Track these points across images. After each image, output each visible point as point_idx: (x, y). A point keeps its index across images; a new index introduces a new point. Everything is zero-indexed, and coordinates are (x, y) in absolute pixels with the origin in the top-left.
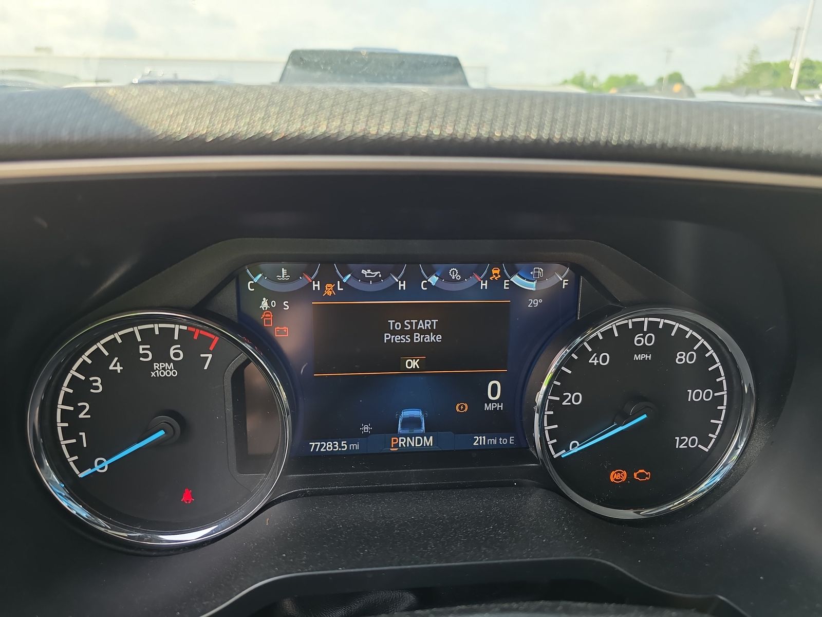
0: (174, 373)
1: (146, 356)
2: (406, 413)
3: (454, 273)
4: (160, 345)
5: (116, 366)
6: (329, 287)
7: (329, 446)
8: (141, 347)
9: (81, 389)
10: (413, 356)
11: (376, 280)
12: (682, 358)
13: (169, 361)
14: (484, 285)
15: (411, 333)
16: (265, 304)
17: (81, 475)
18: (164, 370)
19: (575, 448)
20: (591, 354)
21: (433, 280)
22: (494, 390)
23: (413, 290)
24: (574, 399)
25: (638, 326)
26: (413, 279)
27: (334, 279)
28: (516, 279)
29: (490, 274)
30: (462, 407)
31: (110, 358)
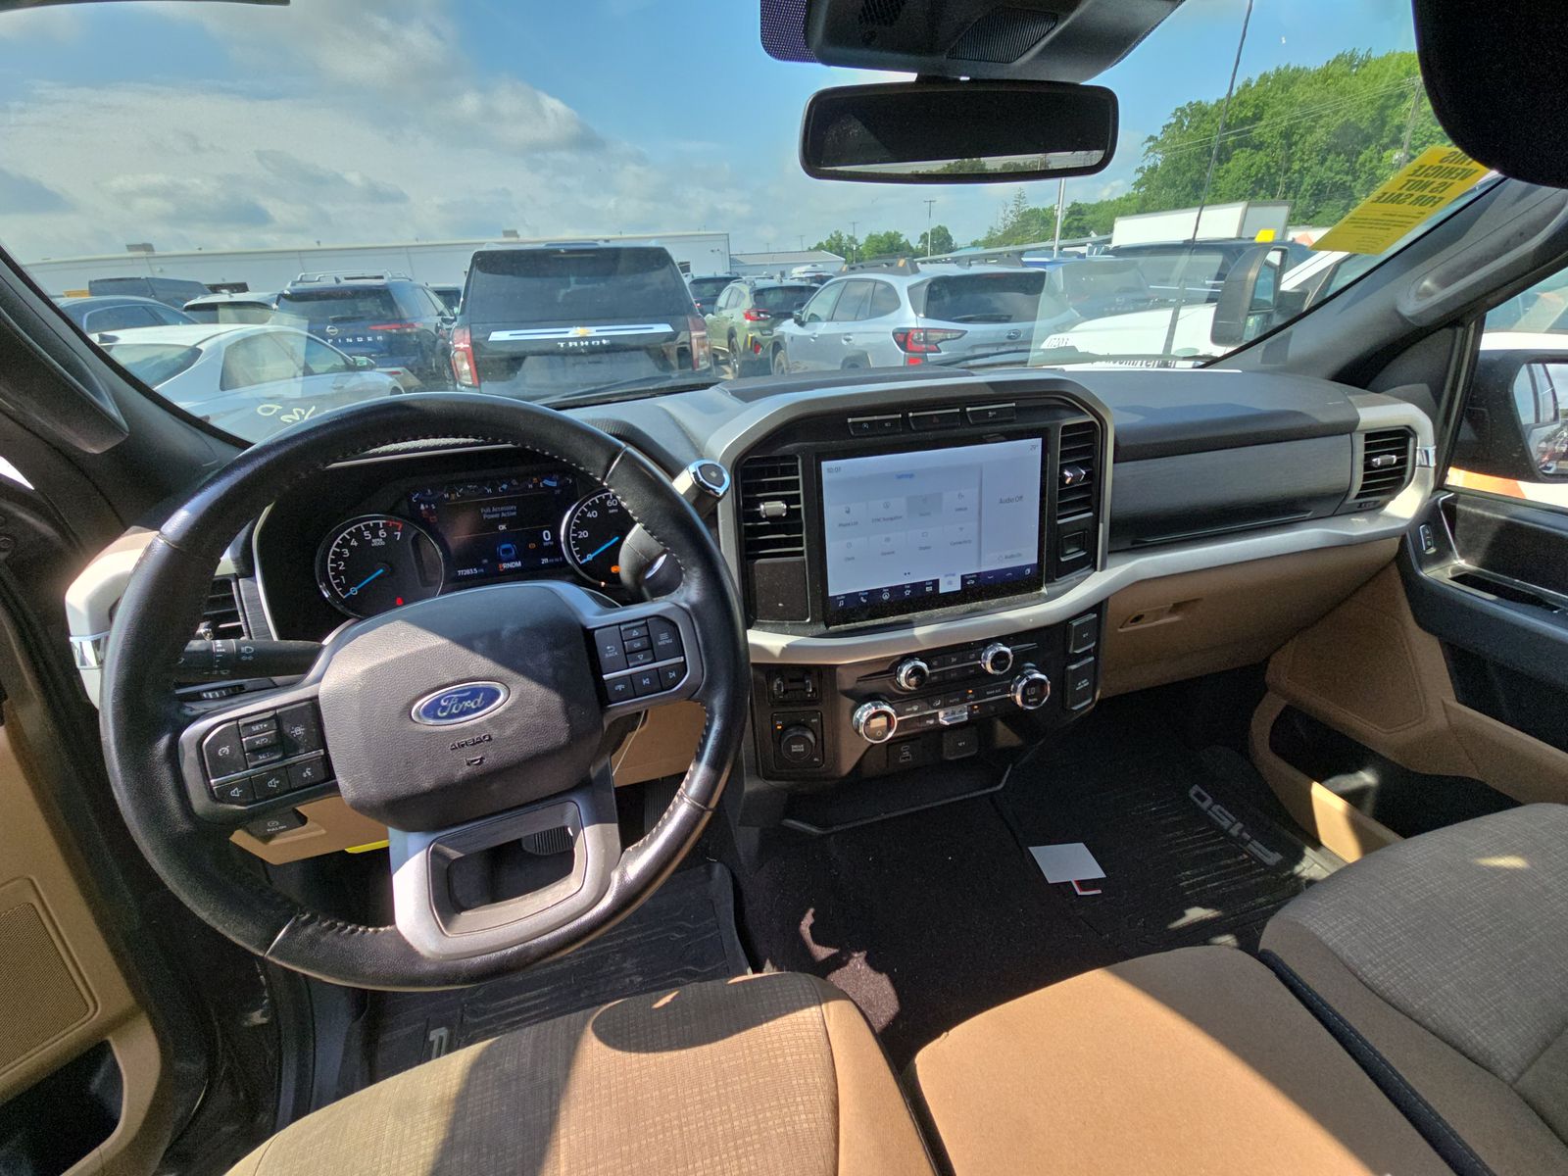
0: (383, 543)
1: (368, 536)
2: (504, 546)
3: (514, 482)
4: (374, 531)
5: (354, 543)
6: (453, 496)
7: (468, 572)
8: (365, 533)
9: (338, 556)
10: (502, 523)
11: (475, 490)
13: (380, 538)
14: (531, 486)
15: (500, 513)
16: (422, 507)
17: (344, 597)
18: (377, 542)
19: (590, 557)
20: (587, 513)
21: (505, 486)
22: (547, 535)
23: (495, 493)
24: (584, 534)
25: (607, 497)
26: (494, 487)
27: (454, 492)
28: (546, 482)
29: (532, 480)
30: (532, 546)
31: (351, 540)
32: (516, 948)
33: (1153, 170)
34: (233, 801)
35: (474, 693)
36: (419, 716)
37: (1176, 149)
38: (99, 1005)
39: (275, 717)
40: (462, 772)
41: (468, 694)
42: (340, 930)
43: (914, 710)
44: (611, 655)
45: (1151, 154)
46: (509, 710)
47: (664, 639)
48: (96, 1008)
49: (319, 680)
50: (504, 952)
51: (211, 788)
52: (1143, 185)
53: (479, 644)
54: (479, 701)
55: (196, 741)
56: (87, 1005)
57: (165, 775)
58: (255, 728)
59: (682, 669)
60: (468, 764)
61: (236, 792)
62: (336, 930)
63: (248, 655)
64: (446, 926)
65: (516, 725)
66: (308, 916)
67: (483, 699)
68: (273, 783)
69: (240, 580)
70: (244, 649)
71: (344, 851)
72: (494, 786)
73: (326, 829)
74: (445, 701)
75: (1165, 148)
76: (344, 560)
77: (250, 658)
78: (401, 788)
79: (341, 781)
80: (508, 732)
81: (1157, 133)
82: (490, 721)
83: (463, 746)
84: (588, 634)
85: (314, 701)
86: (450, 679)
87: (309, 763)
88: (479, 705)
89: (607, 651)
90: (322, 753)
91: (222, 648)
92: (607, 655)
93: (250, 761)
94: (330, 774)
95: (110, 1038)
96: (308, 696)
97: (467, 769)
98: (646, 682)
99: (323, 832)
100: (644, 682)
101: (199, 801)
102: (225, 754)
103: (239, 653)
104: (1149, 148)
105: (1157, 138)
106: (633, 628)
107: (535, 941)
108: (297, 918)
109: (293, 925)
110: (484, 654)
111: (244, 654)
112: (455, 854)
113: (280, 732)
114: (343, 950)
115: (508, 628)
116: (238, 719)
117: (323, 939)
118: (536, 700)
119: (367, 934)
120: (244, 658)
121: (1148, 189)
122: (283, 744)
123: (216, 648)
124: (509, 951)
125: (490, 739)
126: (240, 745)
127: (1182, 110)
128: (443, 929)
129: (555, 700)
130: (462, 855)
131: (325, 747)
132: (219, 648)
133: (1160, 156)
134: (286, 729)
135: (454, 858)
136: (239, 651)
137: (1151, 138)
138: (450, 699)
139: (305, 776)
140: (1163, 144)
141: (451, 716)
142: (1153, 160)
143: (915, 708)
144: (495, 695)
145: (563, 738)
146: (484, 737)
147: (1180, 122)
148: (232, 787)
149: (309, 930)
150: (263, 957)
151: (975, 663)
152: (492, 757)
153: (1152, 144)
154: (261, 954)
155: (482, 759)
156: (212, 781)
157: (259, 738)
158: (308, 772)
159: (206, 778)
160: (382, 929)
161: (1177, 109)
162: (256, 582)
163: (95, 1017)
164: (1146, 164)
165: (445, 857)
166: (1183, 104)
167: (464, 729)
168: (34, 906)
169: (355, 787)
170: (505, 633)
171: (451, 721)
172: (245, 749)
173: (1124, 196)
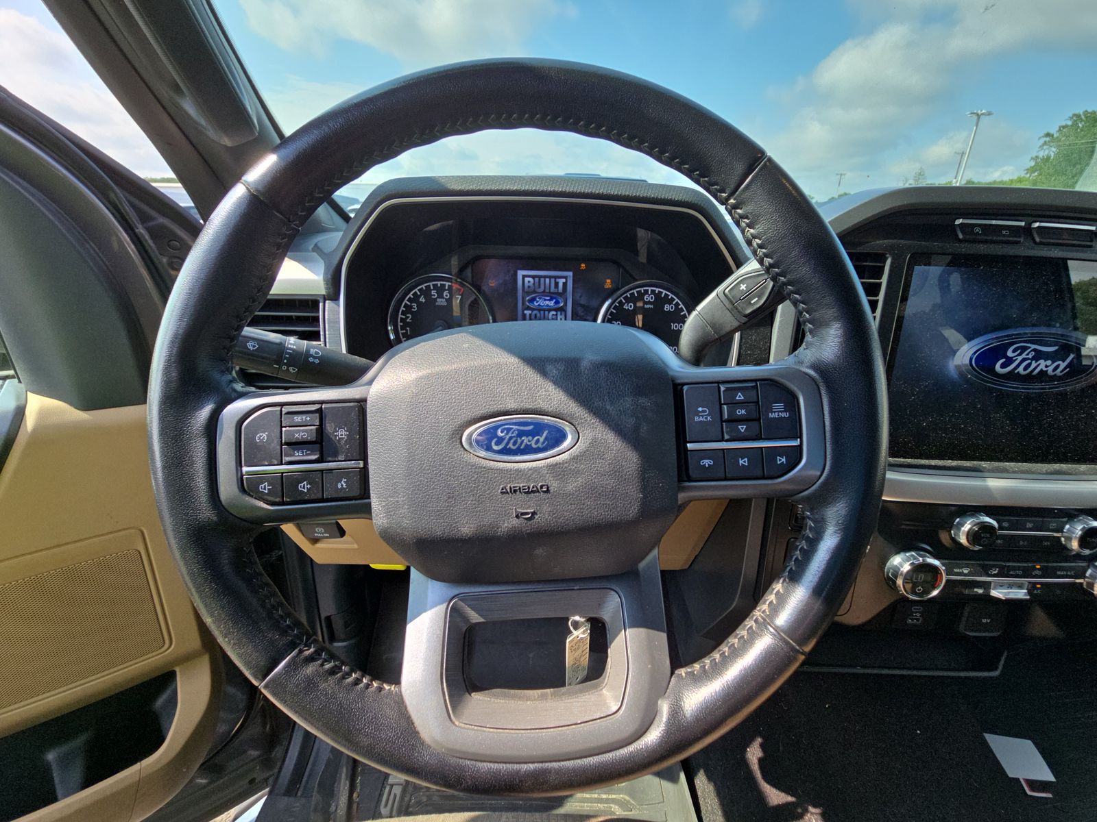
0: (445, 304)
1: (434, 295)
4: (440, 290)
5: (422, 299)
8: (433, 292)
9: (408, 309)
12: (667, 308)
13: (444, 298)
18: (441, 302)
20: (624, 304)
25: (646, 292)
31: (420, 296)
32: (532, 766)
33: (1047, 160)
34: (260, 497)
35: (538, 428)
36: (470, 444)
37: (1070, 145)
38: (174, 643)
39: (320, 411)
40: (509, 524)
41: (530, 428)
42: (343, 678)
43: (964, 573)
44: (701, 419)
45: (1045, 147)
46: (574, 459)
47: (778, 412)
48: (171, 643)
49: (370, 383)
50: (516, 766)
51: (242, 476)
52: (1034, 172)
53: (552, 370)
54: (542, 439)
55: (237, 419)
56: (164, 641)
57: (199, 448)
58: (298, 419)
59: (795, 455)
60: (517, 517)
61: (264, 488)
62: (339, 675)
63: (315, 358)
64: (454, 709)
65: (580, 481)
66: (312, 650)
67: (546, 439)
68: (304, 487)
69: (327, 302)
70: (312, 351)
71: (368, 566)
72: (539, 551)
73: (358, 545)
74: (502, 432)
75: (1060, 143)
76: (412, 313)
77: (317, 361)
78: (436, 526)
79: (375, 502)
80: (571, 487)
81: (1054, 130)
82: (552, 467)
83: (515, 491)
84: (677, 388)
85: (362, 403)
86: (512, 405)
87: (344, 472)
88: (539, 445)
89: (697, 414)
90: (362, 466)
91: (293, 345)
92: (696, 419)
93: (286, 456)
94: (365, 493)
95: (177, 670)
96: (357, 397)
97: (515, 522)
98: (743, 462)
99: (356, 546)
100: (741, 462)
101: (227, 488)
102: (261, 441)
103: (308, 355)
104: (1045, 142)
105: (1053, 136)
106: (740, 389)
107: (555, 765)
108: (301, 652)
109: (294, 658)
110: (557, 383)
111: (312, 356)
112: (475, 618)
113: (321, 430)
114: (341, 704)
115: (589, 358)
116: (282, 405)
117: (323, 685)
118: (609, 454)
119: (370, 690)
120: (311, 360)
121: (1040, 174)
122: (321, 444)
123: (289, 343)
124: (524, 767)
125: (548, 491)
126: (278, 435)
127: (1078, 116)
128: (451, 712)
129: (631, 459)
130: (482, 620)
131: (365, 458)
132: (291, 344)
133: (1054, 149)
134: (329, 428)
135: (474, 621)
136: (308, 351)
137: (1048, 135)
138: (509, 430)
139: (339, 487)
140: (1059, 140)
141: (506, 451)
142: (1047, 152)
143: (966, 571)
144: (559, 437)
145: (633, 510)
146: (541, 487)
147: (1075, 124)
148: (262, 481)
149: (310, 669)
150: (257, 687)
151: (1056, 535)
152: (546, 514)
153: (1047, 139)
154: (255, 683)
155: (534, 514)
156: (245, 469)
157: (299, 431)
158: (343, 484)
159: (239, 464)
160: (386, 687)
161: (1075, 115)
162: (339, 306)
163: (168, 652)
164: (1041, 154)
165: (465, 618)
166: (1080, 111)
167: (518, 471)
168: (140, 553)
169: (388, 513)
170: (585, 364)
171: (506, 458)
172: (283, 441)
173: (1016, 178)
